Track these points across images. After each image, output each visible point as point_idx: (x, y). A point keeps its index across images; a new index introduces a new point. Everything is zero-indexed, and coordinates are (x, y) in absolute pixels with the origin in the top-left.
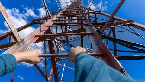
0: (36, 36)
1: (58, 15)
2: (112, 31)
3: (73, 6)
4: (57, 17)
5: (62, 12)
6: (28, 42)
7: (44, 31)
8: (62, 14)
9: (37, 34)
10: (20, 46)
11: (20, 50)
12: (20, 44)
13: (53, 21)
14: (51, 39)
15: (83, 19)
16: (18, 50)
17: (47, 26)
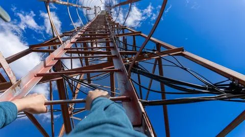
0: (38, 75)
1: (73, 40)
2: (157, 66)
3: (98, 21)
4: (71, 43)
5: (80, 33)
6: (26, 85)
7: (51, 66)
8: (79, 36)
9: (39, 72)
10: (15, 90)
11: (15, 96)
12: (16, 88)
13: (65, 49)
14: (62, 78)
15: (111, 47)
16: (13, 96)
17: (55, 59)
